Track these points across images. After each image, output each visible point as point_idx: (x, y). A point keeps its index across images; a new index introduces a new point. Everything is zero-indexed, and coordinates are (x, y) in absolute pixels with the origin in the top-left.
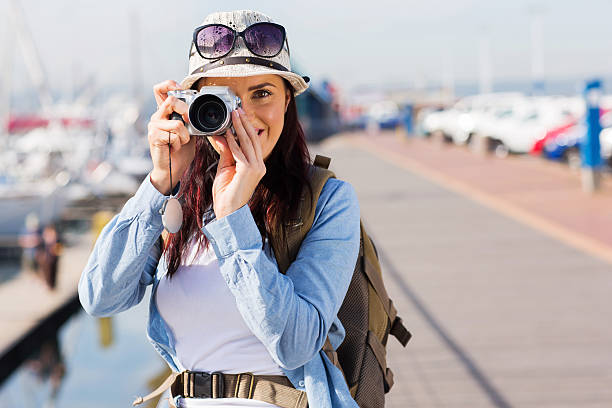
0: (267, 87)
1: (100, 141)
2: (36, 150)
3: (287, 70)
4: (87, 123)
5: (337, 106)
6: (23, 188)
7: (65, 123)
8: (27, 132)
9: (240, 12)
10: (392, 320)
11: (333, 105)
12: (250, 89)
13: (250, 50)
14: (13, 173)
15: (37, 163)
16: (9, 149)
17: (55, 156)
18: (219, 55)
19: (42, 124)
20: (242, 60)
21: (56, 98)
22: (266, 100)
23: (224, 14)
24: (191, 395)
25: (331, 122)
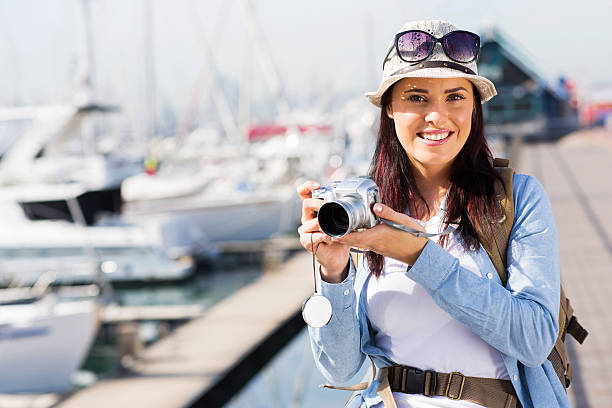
0: (460, 92)
1: (338, 146)
2: (273, 157)
3: (473, 73)
4: (325, 129)
5: (575, 103)
6: (263, 194)
7: (302, 130)
8: (264, 141)
9: (437, 21)
10: (569, 318)
11: (570, 103)
12: (446, 92)
13: (448, 55)
14: (254, 179)
15: (278, 169)
16: (248, 156)
17: (293, 161)
18: (418, 59)
19: (281, 131)
20: (440, 64)
21: (293, 106)
22: (458, 103)
23: (422, 23)
24: (403, 389)
25: (569, 120)
